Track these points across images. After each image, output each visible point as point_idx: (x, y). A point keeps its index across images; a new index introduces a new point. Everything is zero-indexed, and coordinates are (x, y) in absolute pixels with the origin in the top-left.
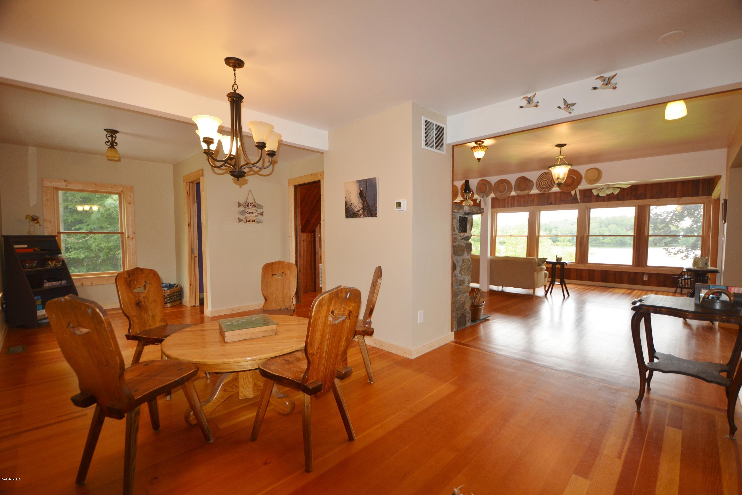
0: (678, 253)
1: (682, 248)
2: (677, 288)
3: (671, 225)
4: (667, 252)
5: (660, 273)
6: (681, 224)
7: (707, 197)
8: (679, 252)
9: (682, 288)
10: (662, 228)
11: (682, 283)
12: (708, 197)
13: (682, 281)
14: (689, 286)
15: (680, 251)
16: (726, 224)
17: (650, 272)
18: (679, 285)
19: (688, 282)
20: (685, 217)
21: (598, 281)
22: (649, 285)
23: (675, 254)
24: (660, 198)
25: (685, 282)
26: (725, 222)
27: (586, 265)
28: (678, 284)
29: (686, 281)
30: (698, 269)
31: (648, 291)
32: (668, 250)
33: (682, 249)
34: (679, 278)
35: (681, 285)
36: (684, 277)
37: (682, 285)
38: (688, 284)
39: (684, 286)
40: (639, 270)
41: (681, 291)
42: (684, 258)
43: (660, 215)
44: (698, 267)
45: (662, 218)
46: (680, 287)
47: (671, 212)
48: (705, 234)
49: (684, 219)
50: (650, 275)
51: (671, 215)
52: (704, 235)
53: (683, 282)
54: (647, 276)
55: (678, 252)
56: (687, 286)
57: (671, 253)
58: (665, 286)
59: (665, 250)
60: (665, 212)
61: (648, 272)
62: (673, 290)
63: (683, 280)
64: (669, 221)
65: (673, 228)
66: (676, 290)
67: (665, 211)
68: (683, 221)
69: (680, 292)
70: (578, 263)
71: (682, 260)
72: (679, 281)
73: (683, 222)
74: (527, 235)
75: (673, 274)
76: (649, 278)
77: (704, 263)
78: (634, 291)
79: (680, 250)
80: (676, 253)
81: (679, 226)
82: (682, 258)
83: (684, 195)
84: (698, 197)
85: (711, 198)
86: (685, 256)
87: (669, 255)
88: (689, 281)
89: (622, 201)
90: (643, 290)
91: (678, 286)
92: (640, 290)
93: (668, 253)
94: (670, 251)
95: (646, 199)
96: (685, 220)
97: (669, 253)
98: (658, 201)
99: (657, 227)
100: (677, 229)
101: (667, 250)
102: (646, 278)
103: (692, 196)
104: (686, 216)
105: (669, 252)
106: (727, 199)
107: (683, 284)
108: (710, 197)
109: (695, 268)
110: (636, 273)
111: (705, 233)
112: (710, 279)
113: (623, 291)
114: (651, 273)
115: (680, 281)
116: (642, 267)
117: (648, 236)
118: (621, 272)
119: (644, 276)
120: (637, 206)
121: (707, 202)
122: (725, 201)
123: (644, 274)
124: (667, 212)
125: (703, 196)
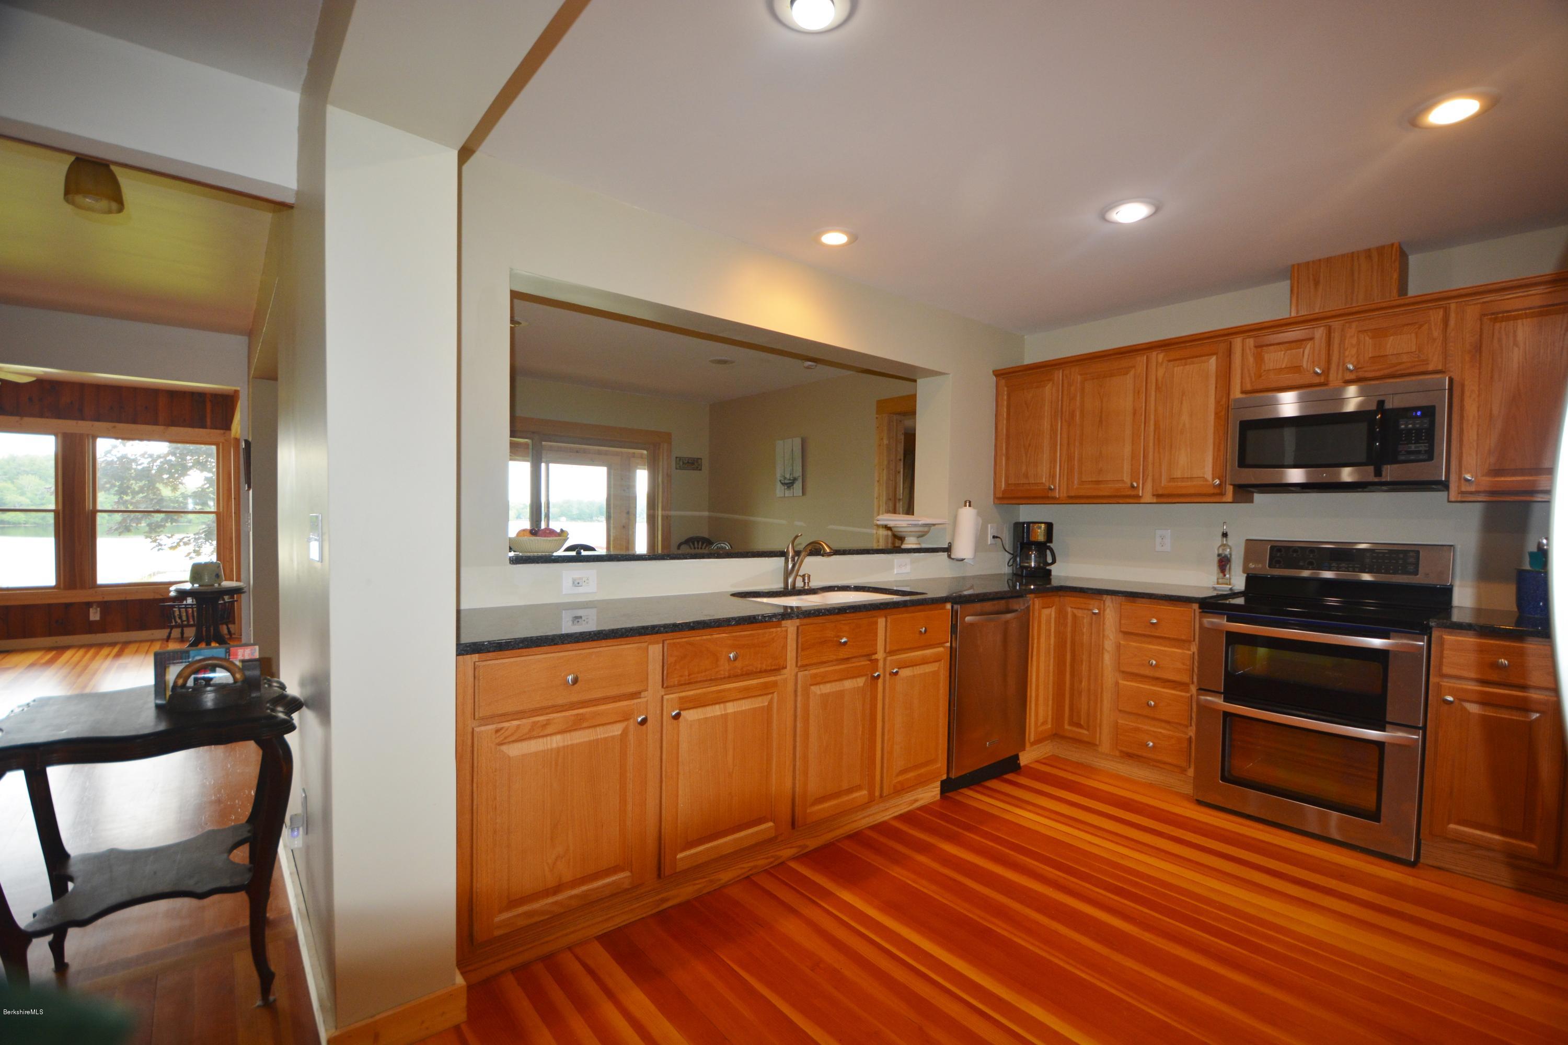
0: (178, 544)
1: (188, 535)
2: (172, 628)
3: (159, 483)
4: (155, 544)
5: (129, 598)
6: (182, 484)
7: (222, 431)
8: (181, 543)
9: (182, 627)
10: (141, 490)
11: (180, 617)
12: (224, 433)
13: (180, 612)
15: (183, 541)
16: (251, 492)
17: (106, 599)
18: (176, 622)
19: (193, 612)
20: (189, 469)
22: (104, 631)
23: (172, 548)
24: (119, 421)
25: (187, 612)
26: (249, 487)
28: (173, 620)
29: (190, 610)
30: (201, 588)
31: (101, 646)
32: (157, 540)
33: (187, 537)
34: (173, 606)
35: (179, 621)
36: (185, 603)
37: (182, 621)
38: (193, 616)
39: (185, 623)
40: (77, 596)
41: (182, 633)
42: (193, 555)
43: (135, 460)
44: (202, 583)
45: (140, 467)
46: (177, 626)
47: (159, 457)
48: (223, 510)
49: (188, 473)
50: (106, 607)
51: (158, 463)
52: (221, 510)
53: (184, 614)
54: (99, 609)
56: (192, 623)
57: (163, 547)
58: (143, 627)
59: (149, 540)
60: (145, 456)
61: (99, 599)
62: (164, 633)
63: (184, 609)
64: (155, 475)
65: (166, 492)
66: (170, 633)
67: (146, 453)
68: (186, 478)
69: (179, 636)
72: (174, 612)
73: (186, 480)
75: (161, 597)
76: (103, 614)
77: (214, 575)
78: (65, 652)
79: (183, 539)
80: (175, 544)
81: (177, 487)
83: (173, 422)
84: (204, 430)
85: (230, 434)
87: (159, 550)
89: (17, 418)
90: (89, 646)
91: (174, 624)
92: (80, 647)
94: (161, 542)
95: (83, 419)
96: (189, 475)
97: (160, 547)
98: (114, 427)
99: (129, 488)
100: (173, 494)
101: (155, 541)
102: (95, 615)
103: (192, 426)
104: (191, 468)
105: (160, 545)
106: (250, 440)
107: (184, 618)
108: (228, 432)
109: (196, 585)
110: (68, 606)
111: (223, 507)
113: (34, 656)
114: (106, 602)
115: (177, 613)
116: (83, 587)
117: (94, 512)
118: (25, 608)
119: (91, 609)
120: (60, 435)
121: (223, 443)
122: (247, 443)
123: (89, 605)
124: (151, 456)
125: (214, 429)
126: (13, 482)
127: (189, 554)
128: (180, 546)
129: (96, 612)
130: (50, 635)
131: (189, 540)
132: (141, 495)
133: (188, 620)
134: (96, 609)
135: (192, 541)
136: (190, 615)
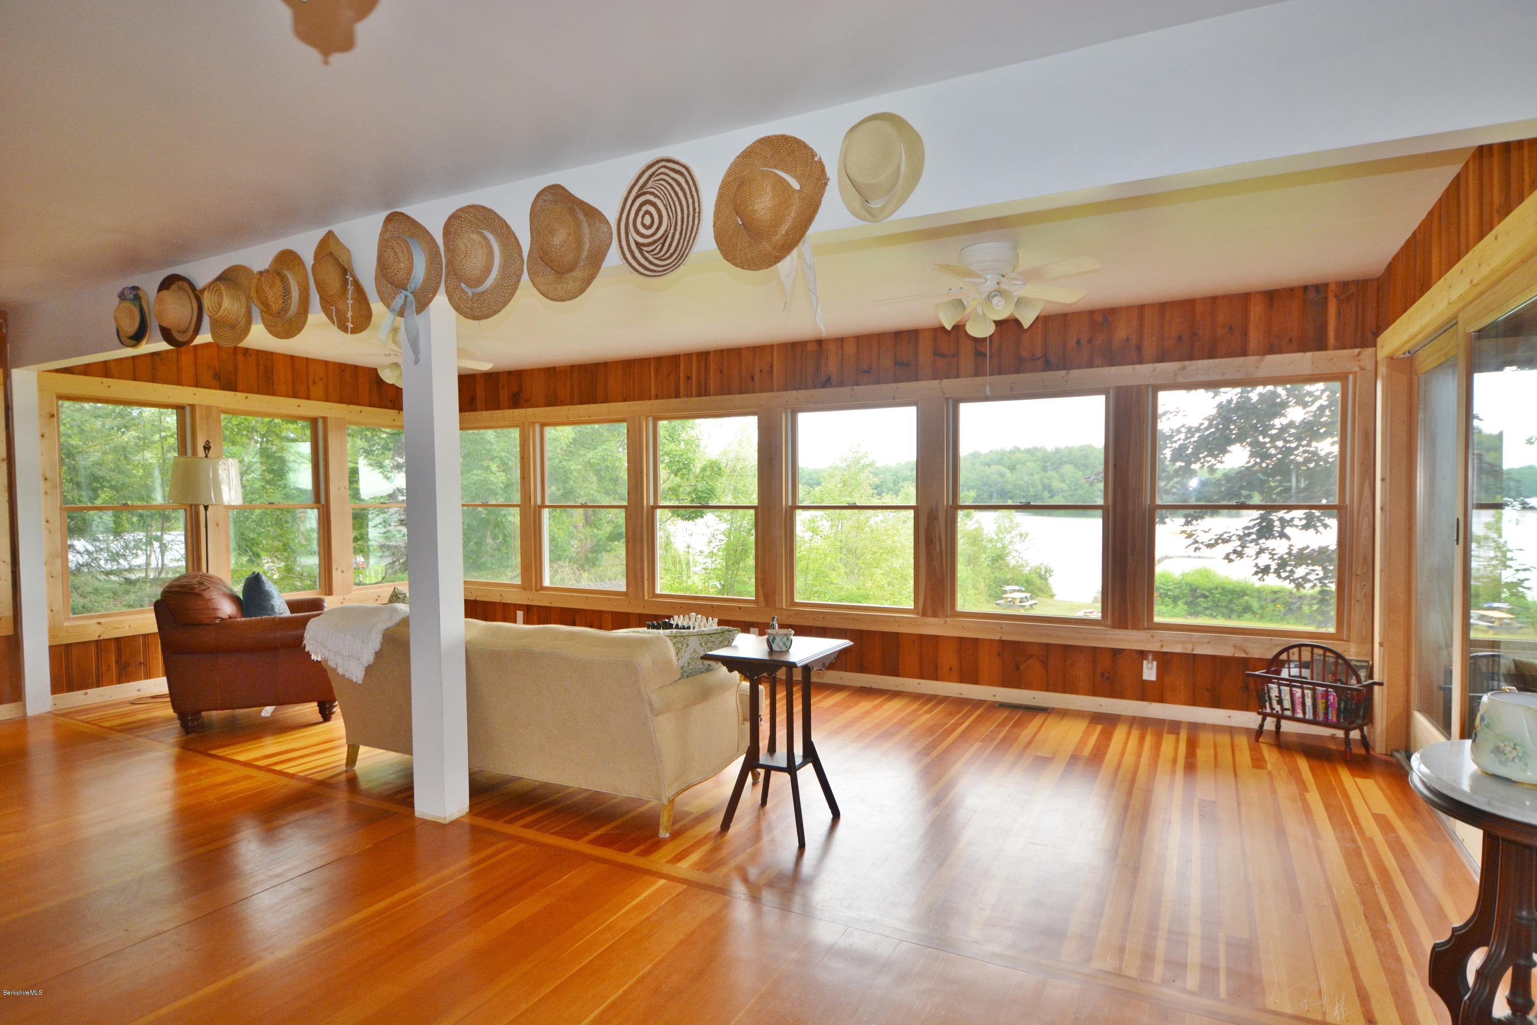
0: (1216, 543)
2: (1265, 717)
4: (1190, 541)
5: (1198, 651)
6: (1222, 462)
7: (1356, 351)
8: (1220, 541)
9: (1282, 719)
11: (1280, 702)
12: (1360, 352)
13: (1279, 688)
14: (1310, 715)
17: (1165, 649)
18: (1272, 709)
19: (1303, 696)
20: (1230, 442)
21: (992, 684)
22: (1161, 700)
23: (1210, 546)
24: (1190, 357)
25: (1292, 695)
27: (948, 620)
28: (1267, 704)
29: (1298, 692)
31: (1160, 723)
34: (1270, 680)
35: (1277, 708)
36: (1285, 673)
37: (1283, 709)
38: (1304, 704)
39: (1288, 713)
40: (1128, 640)
42: (1233, 556)
48: (1352, 501)
49: (1229, 448)
50: (1165, 661)
52: (1347, 503)
53: (1287, 698)
54: (1155, 663)
55: (1216, 540)
56: (1300, 715)
57: (1201, 546)
58: (1215, 702)
60: (1183, 430)
61: (1156, 647)
63: (1288, 688)
64: (1192, 453)
66: (1261, 726)
67: (1183, 426)
68: (1227, 455)
69: (1277, 733)
70: (924, 614)
71: (1227, 561)
72: (1269, 686)
73: (1227, 458)
74: (755, 502)
76: (1160, 673)
79: (1222, 535)
80: (1213, 542)
81: (1215, 467)
82: (1227, 557)
85: (1373, 354)
86: (1235, 552)
88: (1308, 693)
90: (1145, 721)
91: (1268, 710)
93: (1193, 544)
95: (1141, 362)
96: (1230, 452)
97: (1196, 545)
98: (1183, 368)
102: (1150, 672)
105: (1196, 542)
107: (1287, 704)
108: (1368, 351)
110: (1116, 653)
111: (1352, 496)
112: (1381, 684)
114: (1164, 654)
115: (1274, 693)
116: (1135, 627)
117: (1153, 509)
118: (1067, 649)
119: (1145, 662)
120: (1109, 392)
123: (1142, 655)
125: (1340, 349)
126: (1057, 471)
127: (1228, 555)
128: (1218, 544)
129: (1152, 669)
130: (1095, 694)
131: (1230, 537)
132: (1176, 480)
133: (1293, 710)
134: (1152, 663)
135: (1234, 538)
136: (1298, 701)
